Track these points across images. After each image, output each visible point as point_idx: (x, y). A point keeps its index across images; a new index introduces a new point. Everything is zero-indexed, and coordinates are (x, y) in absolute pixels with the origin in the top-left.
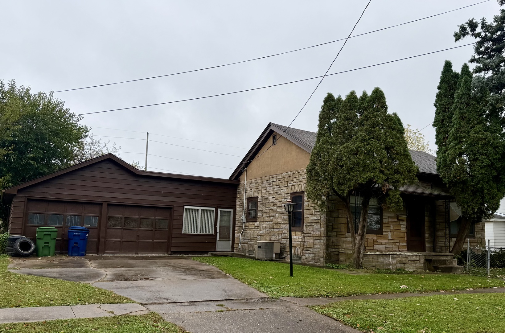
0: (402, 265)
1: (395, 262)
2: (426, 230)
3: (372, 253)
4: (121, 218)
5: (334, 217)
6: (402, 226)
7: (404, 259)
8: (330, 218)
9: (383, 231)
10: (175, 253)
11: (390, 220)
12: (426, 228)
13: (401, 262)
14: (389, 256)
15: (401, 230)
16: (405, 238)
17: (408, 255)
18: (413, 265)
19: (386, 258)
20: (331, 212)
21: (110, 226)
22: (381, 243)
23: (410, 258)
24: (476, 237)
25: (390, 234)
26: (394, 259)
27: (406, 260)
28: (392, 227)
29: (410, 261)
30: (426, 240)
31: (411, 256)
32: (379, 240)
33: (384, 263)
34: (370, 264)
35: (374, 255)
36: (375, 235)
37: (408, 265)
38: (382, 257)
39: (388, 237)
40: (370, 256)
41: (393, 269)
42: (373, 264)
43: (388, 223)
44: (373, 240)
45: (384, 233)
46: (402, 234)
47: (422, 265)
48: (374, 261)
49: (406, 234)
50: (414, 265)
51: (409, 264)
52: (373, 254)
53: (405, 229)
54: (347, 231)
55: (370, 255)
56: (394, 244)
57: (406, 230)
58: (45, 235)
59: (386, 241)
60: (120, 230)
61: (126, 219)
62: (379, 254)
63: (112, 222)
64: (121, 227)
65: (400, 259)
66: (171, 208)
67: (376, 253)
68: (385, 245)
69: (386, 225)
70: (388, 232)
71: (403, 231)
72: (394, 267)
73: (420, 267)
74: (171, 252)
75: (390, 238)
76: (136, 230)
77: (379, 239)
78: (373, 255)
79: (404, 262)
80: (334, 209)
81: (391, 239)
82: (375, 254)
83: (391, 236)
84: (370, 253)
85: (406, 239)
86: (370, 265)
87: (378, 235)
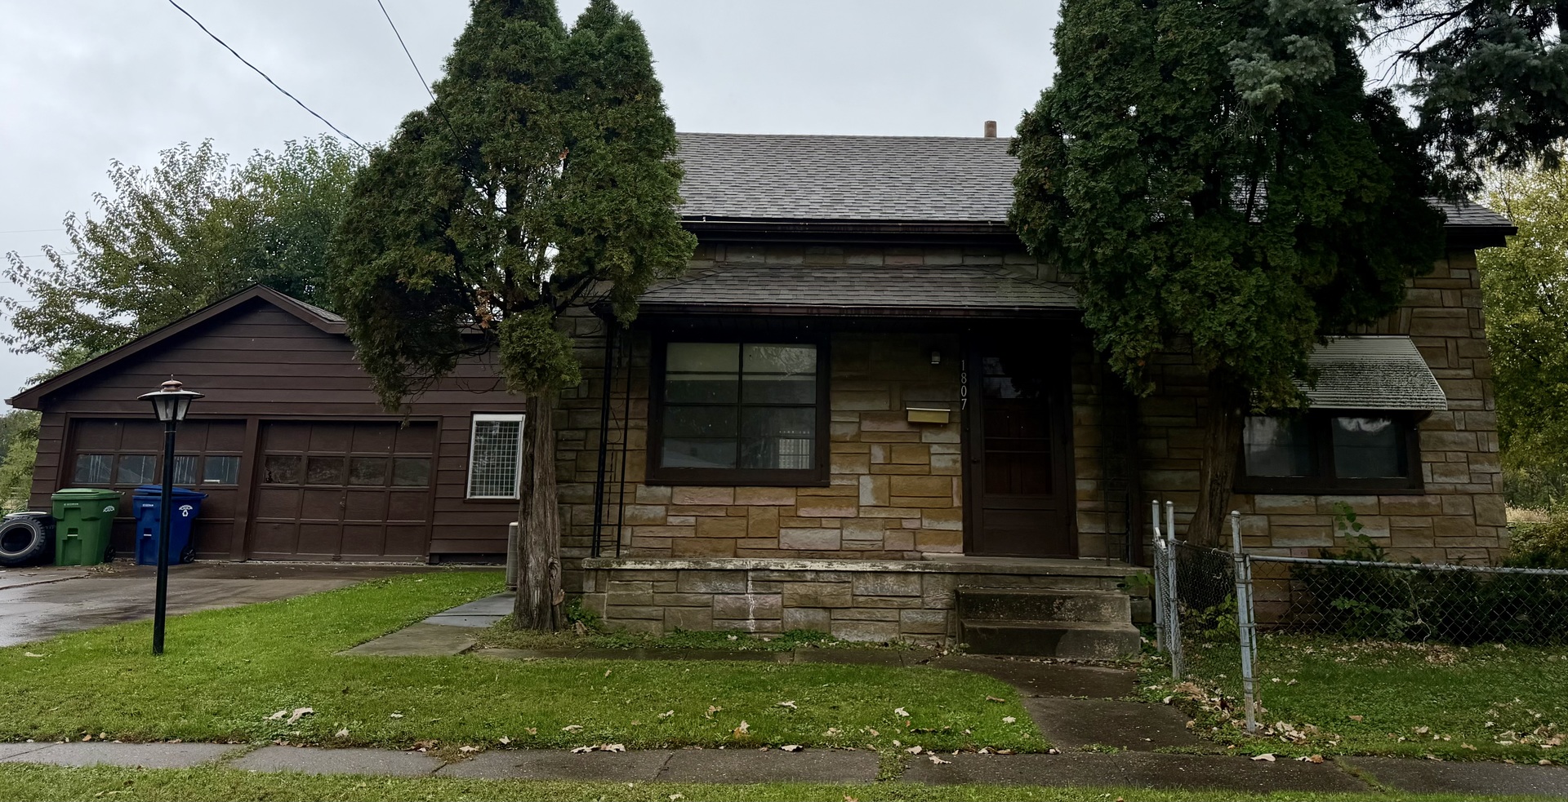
0: (820, 616)
1: (774, 600)
2: (1078, 464)
3: (647, 567)
4: (299, 458)
5: (587, 430)
6: (935, 449)
7: (828, 589)
8: (564, 433)
9: (833, 471)
10: (443, 558)
11: (867, 426)
12: (1079, 453)
13: (806, 604)
14: (741, 575)
15: (930, 464)
16: (952, 497)
17: (853, 572)
18: (878, 614)
19: (726, 586)
20: (568, 409)
21: (270, 481)
22: (816, 523)
23: (861, 586)
24: (1428, 488)
25: (867, 483)
26: (770, 588)
27: (843, 594)
28: (878, 455)
29: (861, 599)
30: (1080, 505)
31: (871, 578)
32: (808, 509)
33: (712, 606)
34: (637, 609)
35: (664, 576)
36: (792, 491)
37: (855, 614)
38: (704, 580)
39: (858, 497)
40: (640, 576)
41: (759, 631)
42: (656, 612)
43: (856, 439)
44: (775, 511)
45: (835, 482)
46: (933, 483)
47: (940, 618)
48: (658, 597)
49: (956, 482)
50: (892, 615)
51: (861, 613)
52: (653, 567)
53: (955, 461)
54: (643, 480)
55: (640, 574)
56: (895, 525)
57: (959, 465)
58: (67, 509)
59: (851, 512)
60: (295, 493)
61: (311, 461)
62: (683, 569)
63: (275, 470)
64: (297, 483)
65: (801, 589)
66: (435, 423)
67: (668, 566)
68: (841, 528)
69: (847, 448)
70: (859, 475)
71: (938, 469)
72: (768, 624)
73: (925, 624)
74: (432, 555)
75: (867, 499)
76: (338, 490)
77: (806, 505)
78: (656, 574)
79: (828, 602)
80: (588, 397)
81: (873, 502)
82: (664, 567)
83: (876, 491)
84: (639, 567)
85: (957, 502)
86: (636, 612)
87: (802, 492)
